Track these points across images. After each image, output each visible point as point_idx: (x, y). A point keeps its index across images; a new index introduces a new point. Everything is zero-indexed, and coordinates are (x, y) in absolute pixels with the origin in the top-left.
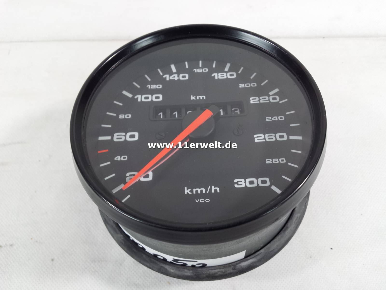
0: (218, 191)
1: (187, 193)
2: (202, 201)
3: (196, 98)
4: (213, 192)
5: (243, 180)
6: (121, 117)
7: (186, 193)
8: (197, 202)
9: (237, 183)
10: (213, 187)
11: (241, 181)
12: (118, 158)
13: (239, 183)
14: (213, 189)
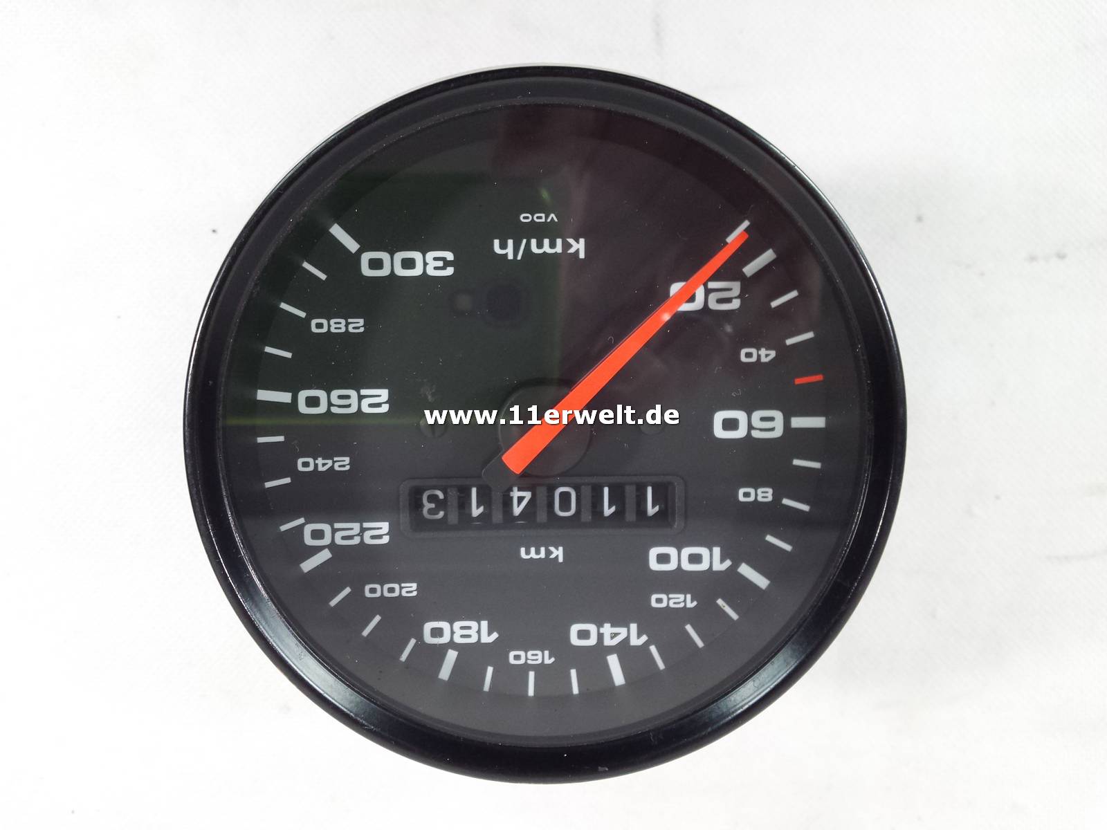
0: (496, 242)
1: (578, 242)
2: (540, 218)
3: (548, 553)
4: (510, 242)
5: (431, 272)
7: (582, 241)
8: (552, 215)
9: (447, 264)
10: (511, 257)
11: (436, 268)
13: (440, 264)
14: (509, 251)
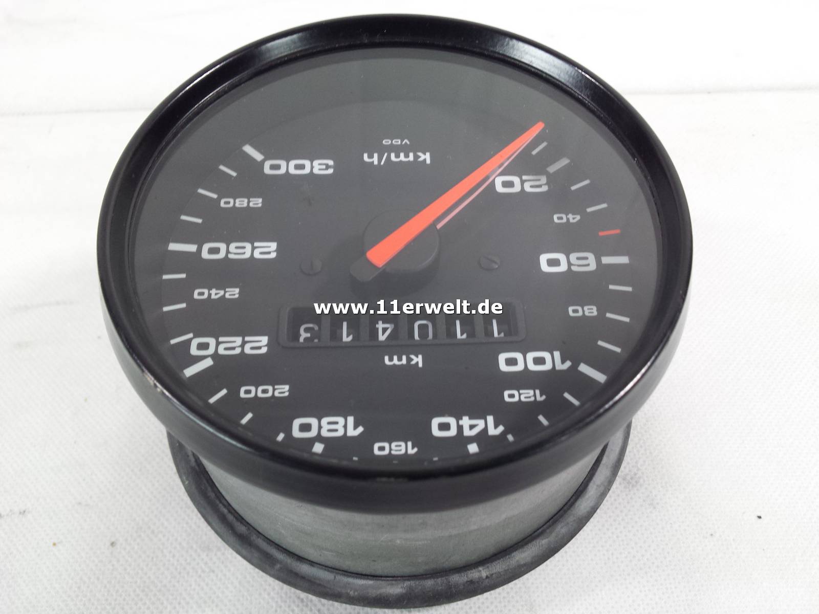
6: (591, 311)
9: (328, 166)
11: (320, 170)
12: (574, 218)
